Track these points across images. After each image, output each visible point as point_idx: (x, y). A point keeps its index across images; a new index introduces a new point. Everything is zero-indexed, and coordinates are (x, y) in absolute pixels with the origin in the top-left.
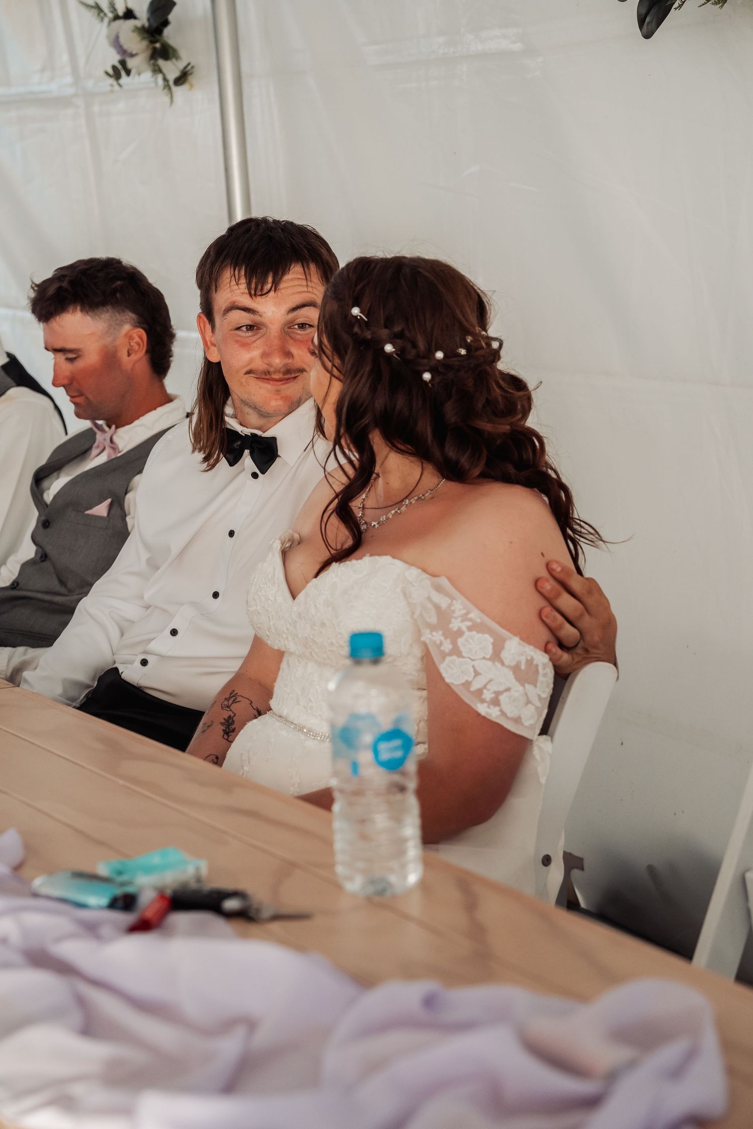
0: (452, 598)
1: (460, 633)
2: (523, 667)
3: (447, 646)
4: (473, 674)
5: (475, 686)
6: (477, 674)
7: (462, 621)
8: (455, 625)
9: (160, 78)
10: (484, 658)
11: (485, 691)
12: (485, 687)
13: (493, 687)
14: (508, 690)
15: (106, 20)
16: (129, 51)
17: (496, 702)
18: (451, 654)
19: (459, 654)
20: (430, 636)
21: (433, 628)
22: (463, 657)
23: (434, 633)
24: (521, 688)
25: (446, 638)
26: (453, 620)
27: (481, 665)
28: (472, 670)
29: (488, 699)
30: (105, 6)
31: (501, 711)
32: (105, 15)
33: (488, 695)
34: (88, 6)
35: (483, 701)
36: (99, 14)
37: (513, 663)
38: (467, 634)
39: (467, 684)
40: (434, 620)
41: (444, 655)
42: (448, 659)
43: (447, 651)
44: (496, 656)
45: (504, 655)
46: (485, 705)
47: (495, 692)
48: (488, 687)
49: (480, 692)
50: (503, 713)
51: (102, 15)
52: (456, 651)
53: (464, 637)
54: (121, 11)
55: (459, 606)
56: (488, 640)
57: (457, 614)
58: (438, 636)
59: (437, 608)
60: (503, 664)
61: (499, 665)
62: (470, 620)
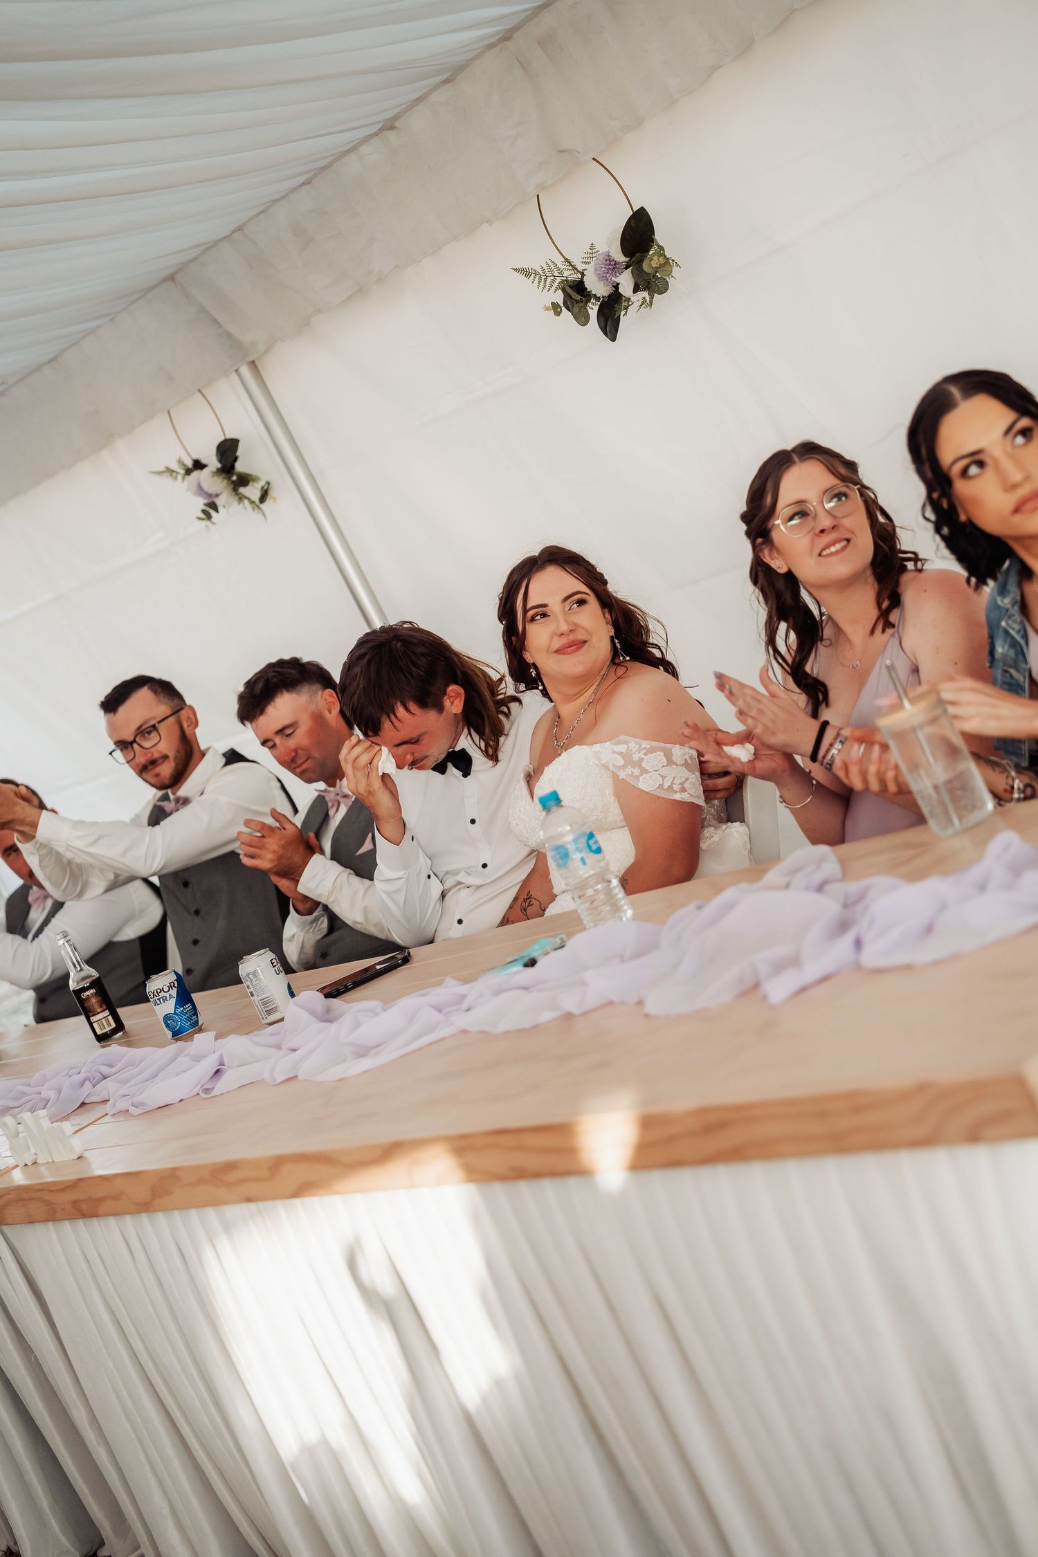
0: (627, 743)
1: (641, 760)
2: (689, 762)
3: (637, 772)
4: (661, 779)
5: (666, 785)
6: (663, 777)
7: (639, 753)
8: (636, 757)
9: (246, 501)
10: (663, 766)
11: (674, 786)
12: (672, 783)
13: (677, 781)
14: (687, 779)
15: (180, 477)
16: (214, 493)
17: (683, 790)
18: (641, 774)
19: (647, 772)
20: (625, 773)
21: (623, 768)
22: (650, 772)
23: (626, 770)
24: (694, 776)
25: (634, 768)
26: (633, 755)
27: (664, 771)
28: (659, 777)
29: (678, 790)
30: (174, 466)
31: (689, 794)
32: (177, 473)
33: (677, 787)
34: (160, 473)
35: (676, 792)
36: (171, 475)
37: (683, 762)
38: (646, 757)
39: (661, 786)
40: (621, 762)
41: (637, 778)
42: (641, 778)
43: (638, 774)
44: (670, 762)
45: (674, 759)
46: (678, 793)
47: (680, 784)
48: (675, 782)
49: (670, 787)
50: (691, 795)
51: (174, 474)
52: (644, 771)
53: (645, 761)
54: (190, 464)
55: (633, 745)
56: (660, 755)
57: (634, 750)
58: (629, 770)
59: (621, 754)
60: (677, 764)
61: (674, 766)
62: (644, 748)
